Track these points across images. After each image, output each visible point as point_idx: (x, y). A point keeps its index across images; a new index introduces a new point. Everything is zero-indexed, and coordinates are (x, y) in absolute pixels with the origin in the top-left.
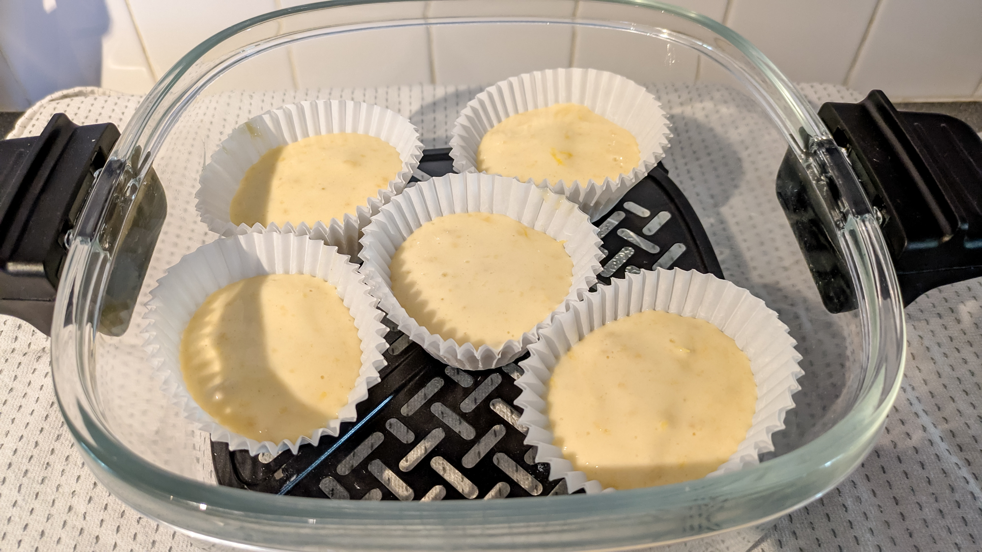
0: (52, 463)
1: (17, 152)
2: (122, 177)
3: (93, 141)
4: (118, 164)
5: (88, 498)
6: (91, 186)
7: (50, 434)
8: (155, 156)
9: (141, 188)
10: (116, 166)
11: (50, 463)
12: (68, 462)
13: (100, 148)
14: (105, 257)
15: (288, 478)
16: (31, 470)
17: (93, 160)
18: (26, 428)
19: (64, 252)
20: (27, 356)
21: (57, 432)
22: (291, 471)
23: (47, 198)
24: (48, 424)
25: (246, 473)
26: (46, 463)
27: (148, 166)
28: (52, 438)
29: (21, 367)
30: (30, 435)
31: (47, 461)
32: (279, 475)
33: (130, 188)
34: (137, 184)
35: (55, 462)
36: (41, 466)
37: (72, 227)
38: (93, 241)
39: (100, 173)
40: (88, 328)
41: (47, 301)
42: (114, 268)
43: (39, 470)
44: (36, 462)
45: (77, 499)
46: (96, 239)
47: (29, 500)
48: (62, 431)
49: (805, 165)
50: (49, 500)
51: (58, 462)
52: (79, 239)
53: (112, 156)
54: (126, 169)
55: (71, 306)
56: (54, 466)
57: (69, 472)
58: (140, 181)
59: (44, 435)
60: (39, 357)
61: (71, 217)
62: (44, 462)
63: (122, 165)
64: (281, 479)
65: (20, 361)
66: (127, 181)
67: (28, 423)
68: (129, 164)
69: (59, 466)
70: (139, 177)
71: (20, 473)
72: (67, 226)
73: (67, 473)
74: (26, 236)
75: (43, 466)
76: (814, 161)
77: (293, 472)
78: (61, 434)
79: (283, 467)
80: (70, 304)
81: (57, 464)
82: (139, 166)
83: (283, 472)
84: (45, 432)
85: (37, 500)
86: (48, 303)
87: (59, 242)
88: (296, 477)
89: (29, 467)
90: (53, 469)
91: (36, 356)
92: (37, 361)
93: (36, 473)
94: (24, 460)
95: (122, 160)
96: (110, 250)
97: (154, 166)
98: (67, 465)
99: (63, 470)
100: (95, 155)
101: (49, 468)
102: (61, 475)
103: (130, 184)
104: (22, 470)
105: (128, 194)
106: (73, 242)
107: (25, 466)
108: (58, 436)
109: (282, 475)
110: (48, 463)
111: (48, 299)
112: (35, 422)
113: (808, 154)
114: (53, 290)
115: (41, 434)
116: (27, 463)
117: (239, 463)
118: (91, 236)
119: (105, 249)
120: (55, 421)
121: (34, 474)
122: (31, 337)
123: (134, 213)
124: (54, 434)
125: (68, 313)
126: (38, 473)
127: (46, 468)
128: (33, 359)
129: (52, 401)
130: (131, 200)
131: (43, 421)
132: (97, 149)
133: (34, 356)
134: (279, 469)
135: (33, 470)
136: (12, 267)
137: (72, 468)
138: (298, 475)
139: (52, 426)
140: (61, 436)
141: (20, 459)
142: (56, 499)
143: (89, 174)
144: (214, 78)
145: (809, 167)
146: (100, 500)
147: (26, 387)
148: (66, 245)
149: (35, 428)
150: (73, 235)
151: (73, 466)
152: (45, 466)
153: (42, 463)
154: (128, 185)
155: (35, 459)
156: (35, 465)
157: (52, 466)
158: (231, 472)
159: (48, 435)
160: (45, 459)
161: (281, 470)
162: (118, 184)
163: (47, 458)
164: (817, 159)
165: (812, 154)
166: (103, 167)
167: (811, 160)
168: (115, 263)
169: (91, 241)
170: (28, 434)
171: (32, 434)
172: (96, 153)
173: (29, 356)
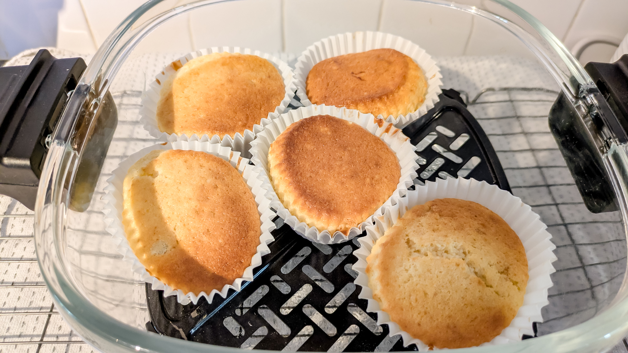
0: (27, 322)
1: (12, 76)
2: (88, 97)
3: (67, 70)
4: (85, 88)
5: (53, 348)
6: (65, 103)
7: (25, 301)
8: (111, 82)
9: (101, 105)
10: (84, 89)
11: (25, 322)
12: (38, 321)
13: (72, 76)
14: (75, 155)
15: (200, 317)
16: (12, 327)
17: (67, 84)
18: (7, 296)
19: (46, 151)
20: (8, 243)
21: (30, 300)
22: (203, 312)
23: (34, 110)
24: (23, 294)
25: (171, 312)
26: (22, 322)
27: (106, 90)
28: (27, 304)
29: (4, 251)
30: (11, 302)
31: (23, 321)
32: (194, 314)
33: (93, 105)
34: (98, 102)
35: (28, 322)
36: (19, 324)
37: (51, 132)
38: (67, 143)
39: (72, 94)
40: (62, 206)
41: (31, 186)
42: (81, 163)
43: (18, 327)
44: (15, 322)
45: (45, 348)
46: (68, 142)
47: (11, 350)
48: (33, 298)
49: (575, 106)
50: (24, 349)
51: (31, 322)
52: (56, 141)
53: (81, 81)
54: (91, 91)
55: (50, 191)
56: (28, 324)
57: (39, 329)
58: (100, 100)
59: (21, 302)
60: (17, 244)
61: (51, 125)
62: (21, 322)
63: (88, 88)
64: (195, 317)
65: (3, 247)
66: (91, 100)
67: (9, 293)
68: (93, 87)
69: (31, 324)
70: (99, 97)
71: (4, 330)
72: (47, 131)
73: (37, 330)
74: (17, 138)
75: (20, 324)
76: (583, 103)
77: (204, 312)
78: (33, 301)
79: (197, 309)
80: (49, 188)
81: (30, 322)
82: (100, 89)
83: (197, 312)
84: (21, 299)
85: (16, 349)
86: (33, 188)
87: (42, 143)
88: (207, 316)
89: (11, 325)
90: (27, 327)
91: (14, 243)
92: (15, 247)
93: (15, 330)
94: (7, 320)
95: (88, 85)
96: (78, 150)
97: (110, 90)
98: (37, 323)
99: (35, 327)
100: (68, 80)
101: (24, 326)
102: (33, 331)
103: (93, 102)
104: (5, 328)
105: (92, 109)
106: (52, 143)
107: (7, 325)
108: (31, 303)
109: (197, 315)
110: (24, 322)
111: (32, 185)
112: (14, 292)
113: (577, 98)
114: (36, 178)
115: (19, 301)
116: (9, 323)
117: (166, 304)
118: (66, 140)
119: (74, 149)
120: (28, 291)
121: (14, 331)
122: (11, 229)
123: (96, 123)
124: (27, 301)
125: (47, 195)
126: (17, 329)
127: (23, 326)
128: (12, 246)
129: (26, 277)
130: (93, 114)
131: (20, 292)
132: (70, 76)
133: (13, 243)
134: (194, 310)
135: (13, 327)
136: (6, 161)
137: (41, 326)
138: (208, 314)
139: (26, 295)
140: (32, 303)
141: (4, 320)
142: (30, 349)
143: (64, 95)
144: (153, 28)
145: (579, 107)
146: (61, 349)
147: (7, 266)
148: (47, 146)
149: (14, 296)
150: (52, 139)
151: (42, 324)
152: (21, 324)
153: (19, 322)
154: (92, 103)
155: (15, 319)
156: (14, 324)
157: (26, 324)
158: (160, 311)
159: (24, 302)
160: (22, 319)
161: (195, 311)
162: (85, 102)
163: (23, 319)
164: (586, 102)
165: (581, 98)
166: (74, 89)
167: (580, 102)
168: (82, 159)
169: (65, 143)
170: (9, 301)
171: (12, 301)
172: (69, 79)
173: (9, 243)
